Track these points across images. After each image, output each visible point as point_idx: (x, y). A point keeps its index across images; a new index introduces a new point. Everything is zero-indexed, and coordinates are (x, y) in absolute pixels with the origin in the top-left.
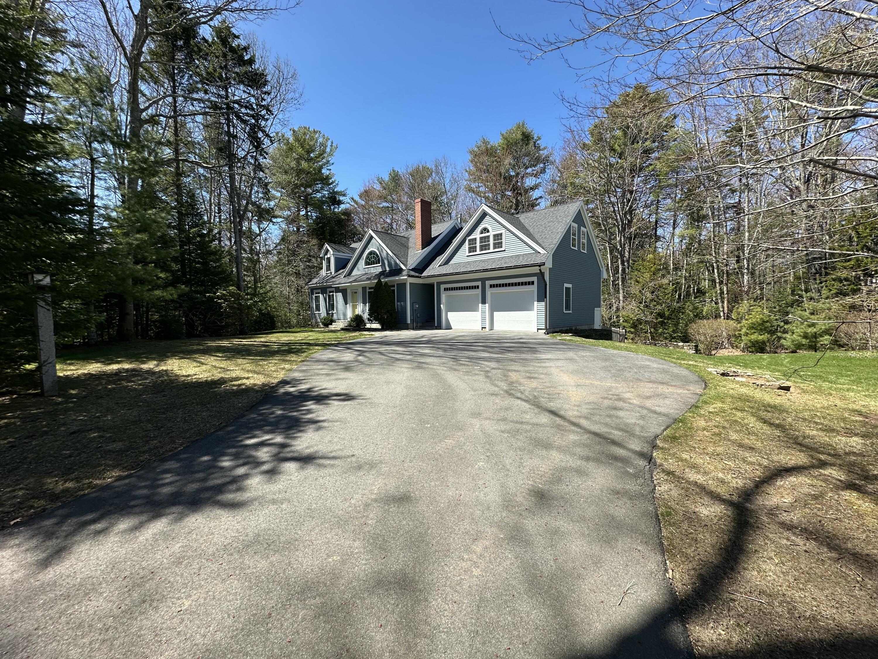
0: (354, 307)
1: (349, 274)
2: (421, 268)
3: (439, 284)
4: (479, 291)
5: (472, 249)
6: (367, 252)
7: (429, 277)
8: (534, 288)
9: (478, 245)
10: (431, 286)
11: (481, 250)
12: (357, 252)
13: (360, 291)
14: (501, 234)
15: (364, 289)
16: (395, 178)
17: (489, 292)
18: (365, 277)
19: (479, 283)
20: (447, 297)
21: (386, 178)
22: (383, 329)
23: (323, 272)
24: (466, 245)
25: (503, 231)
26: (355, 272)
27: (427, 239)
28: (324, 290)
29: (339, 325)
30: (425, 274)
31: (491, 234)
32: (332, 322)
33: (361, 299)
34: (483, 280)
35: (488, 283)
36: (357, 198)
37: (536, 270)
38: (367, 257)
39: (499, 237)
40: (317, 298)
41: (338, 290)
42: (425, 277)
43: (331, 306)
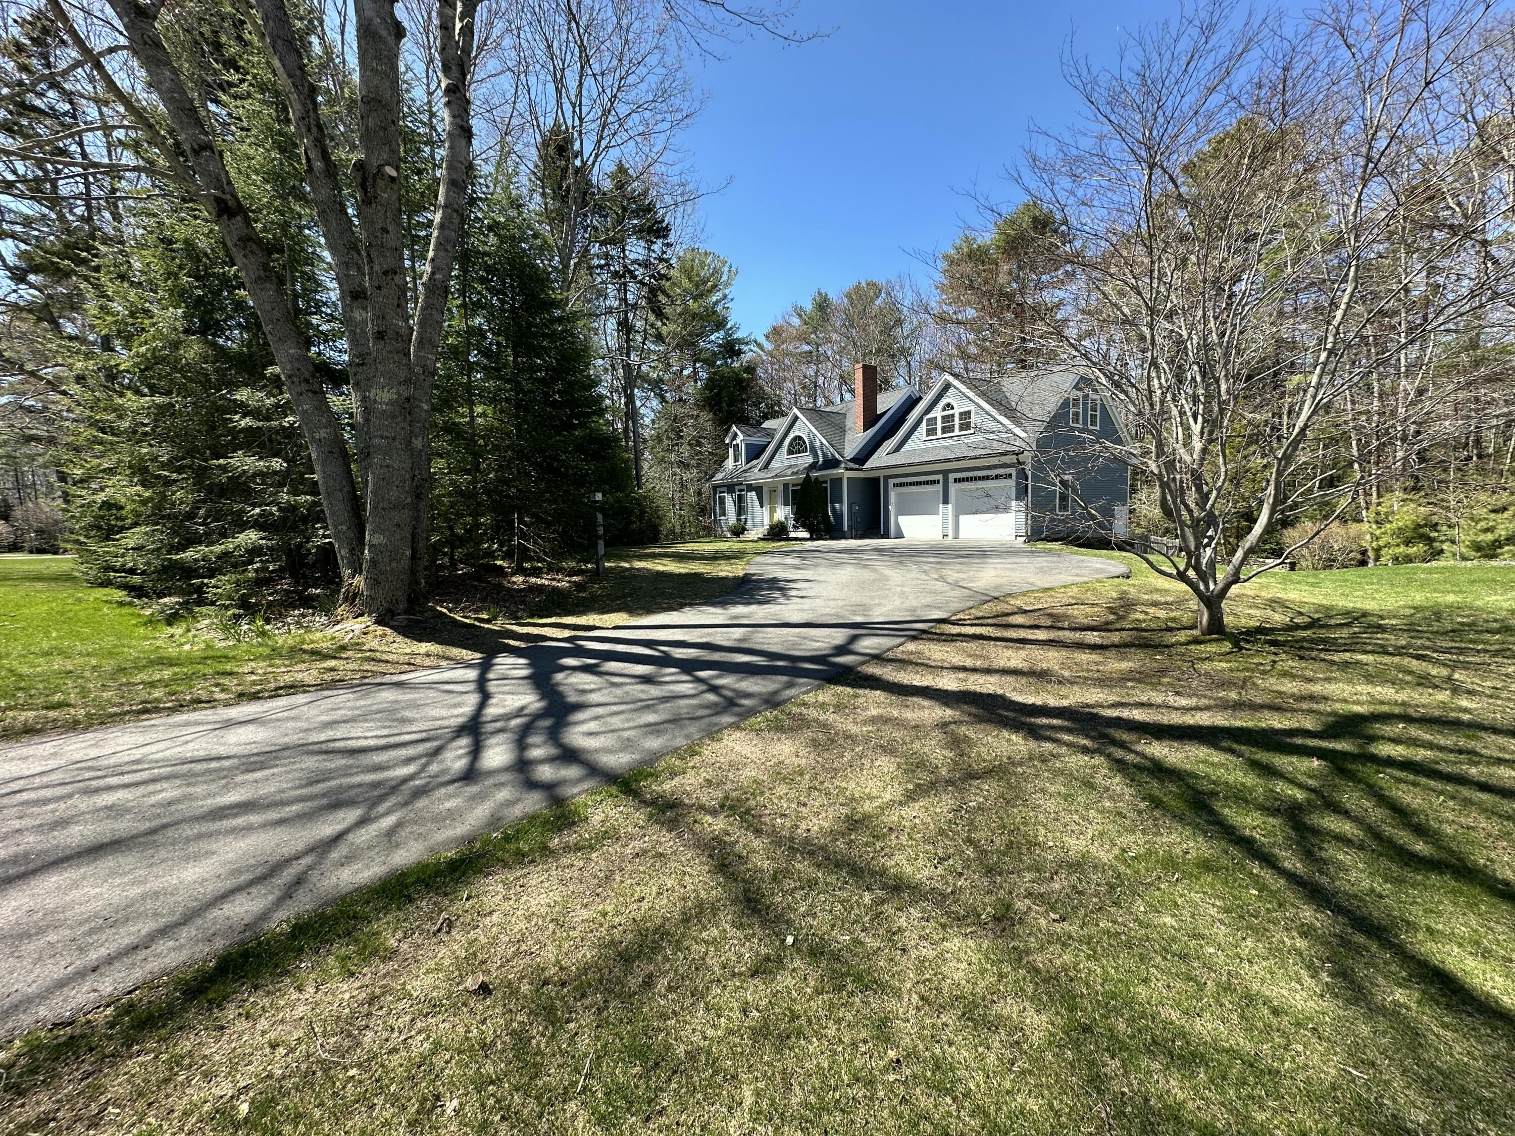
0: (772, 511)
1: (766, 466)
2: (861, 458)
3: (887, 478)
4: (939, 487)
5: (931, 432)
6: (791, 436)
7: (872, 469)
8: (1011, 483)
9: (939, 426)
10: (876, 480)
11: (943, 432)
12: (778, 436)
13: (781, 488)
14: (969, 412)
15: (786, 486)
16: (823, 305)
17: (953, 488)
18: (789, 472)
19: (940, 477)
20: (898, 495)
21: (809, 307)
22: (811, 539)
23: (730, 463)
24: (924, 426)
25: (972, 408)
26: (774, 464)
27: (871, 417)
28: (730, 488)
29: (755, 533)
30: (868, 465)
31: (956, 412)
32: (744, 530)
33: (781, 499)
34: (945, 473)
35: (952, 476)
36: (762, 340)
37: (1012, 459)
38: (791, 444)
39: (966, 415)
40: (722, 501)
41: (750, 488)
42: (867, 470)
43: (741, 509)
